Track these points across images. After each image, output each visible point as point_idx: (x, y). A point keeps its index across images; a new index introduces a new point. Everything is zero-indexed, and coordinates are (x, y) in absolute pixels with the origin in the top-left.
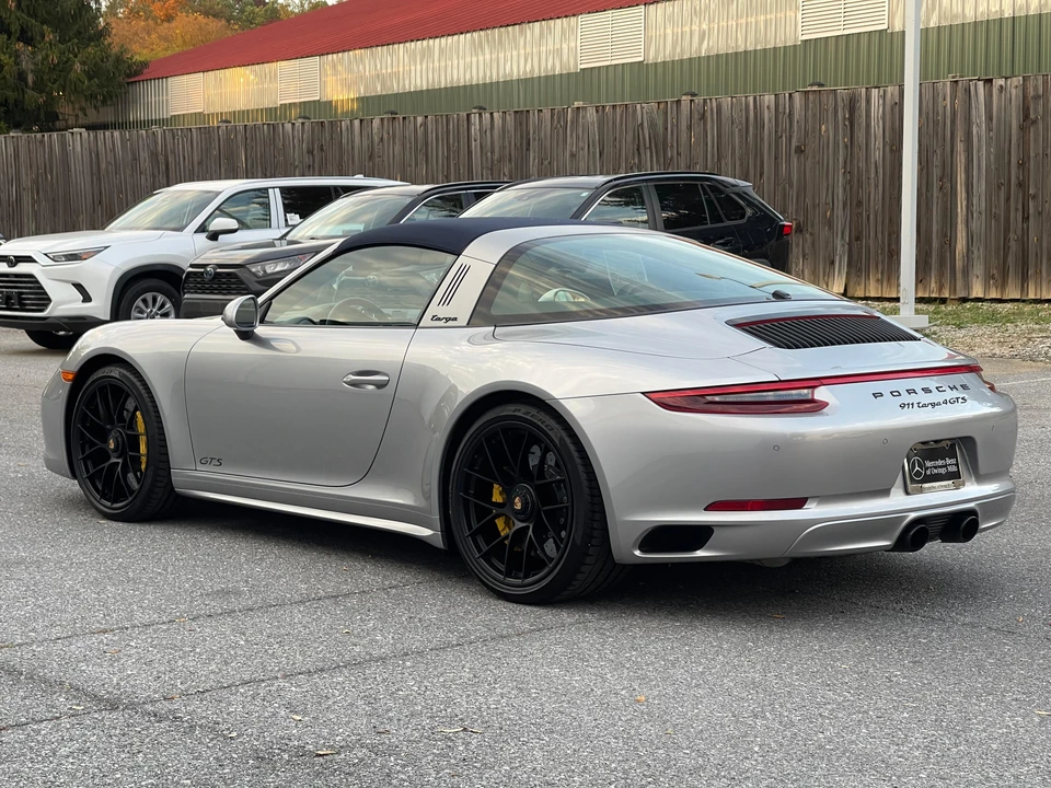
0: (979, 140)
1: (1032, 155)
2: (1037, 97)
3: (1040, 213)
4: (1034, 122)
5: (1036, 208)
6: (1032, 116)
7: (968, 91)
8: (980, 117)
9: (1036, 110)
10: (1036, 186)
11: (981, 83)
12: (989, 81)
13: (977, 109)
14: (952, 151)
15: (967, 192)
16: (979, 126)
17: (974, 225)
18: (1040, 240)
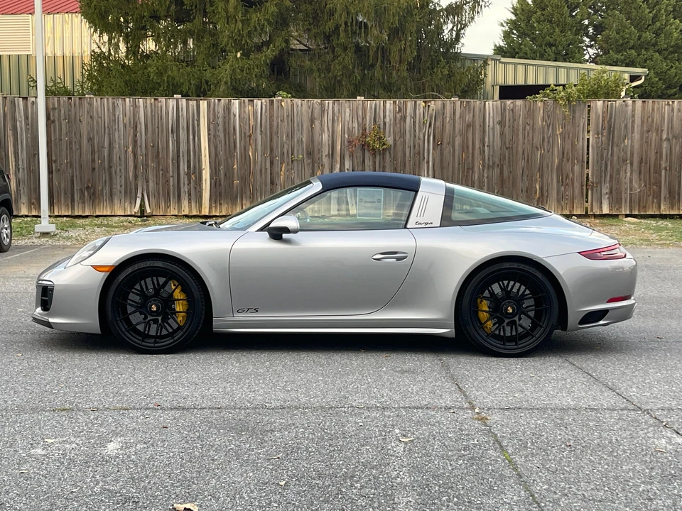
0: (21, 130)
1: (53, 139)
2: (54, 109)
3: (59, 170)
4: (53, 122)
5: (56, 167)
6: (52, 118)
7: (13, 103)
8: (21, 117)
9: (54, 116)
10: (56, 156)
11: (21, 99)
12: (25, 99)
13: (19, 113)
14: (5, 135)
15: (15, 157)
16: (21, 122)
17: (20, 175)
18: (59, 183)
